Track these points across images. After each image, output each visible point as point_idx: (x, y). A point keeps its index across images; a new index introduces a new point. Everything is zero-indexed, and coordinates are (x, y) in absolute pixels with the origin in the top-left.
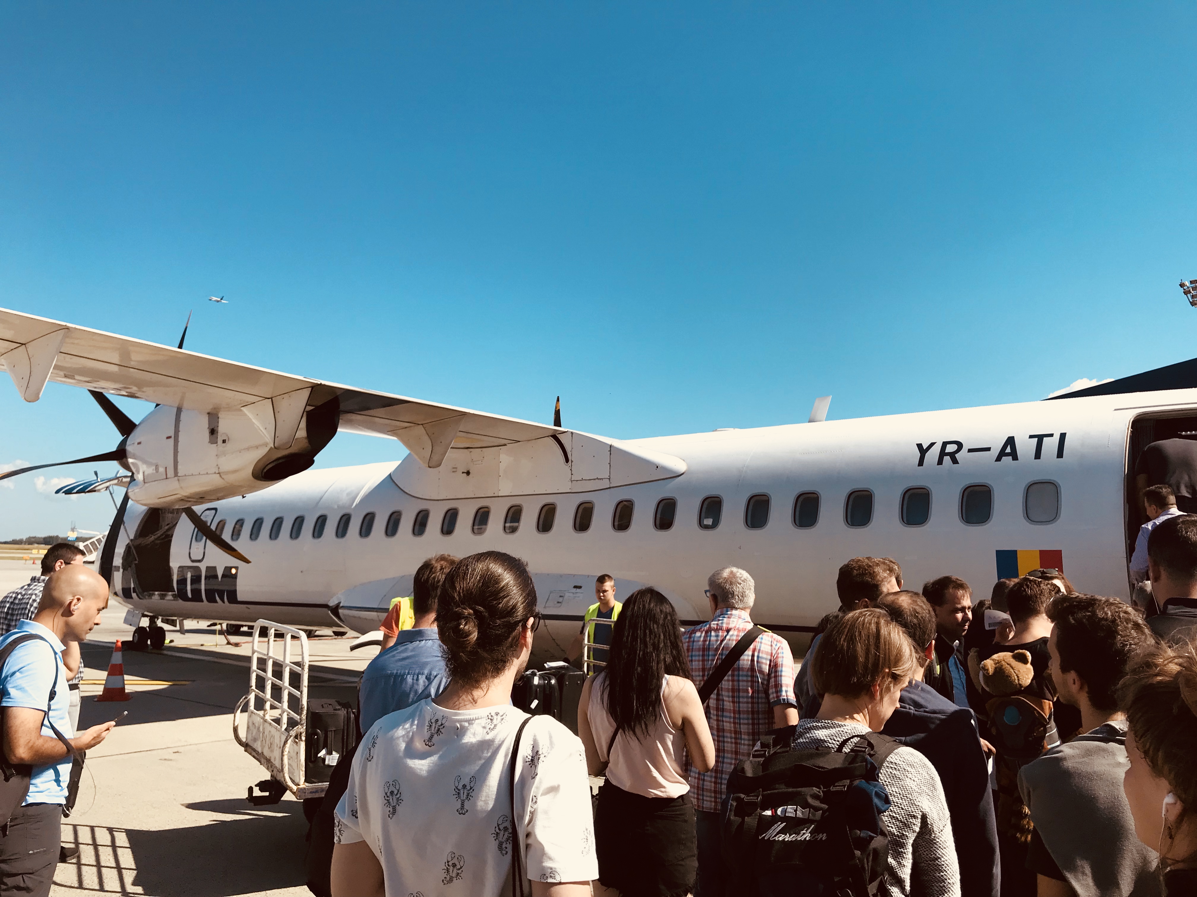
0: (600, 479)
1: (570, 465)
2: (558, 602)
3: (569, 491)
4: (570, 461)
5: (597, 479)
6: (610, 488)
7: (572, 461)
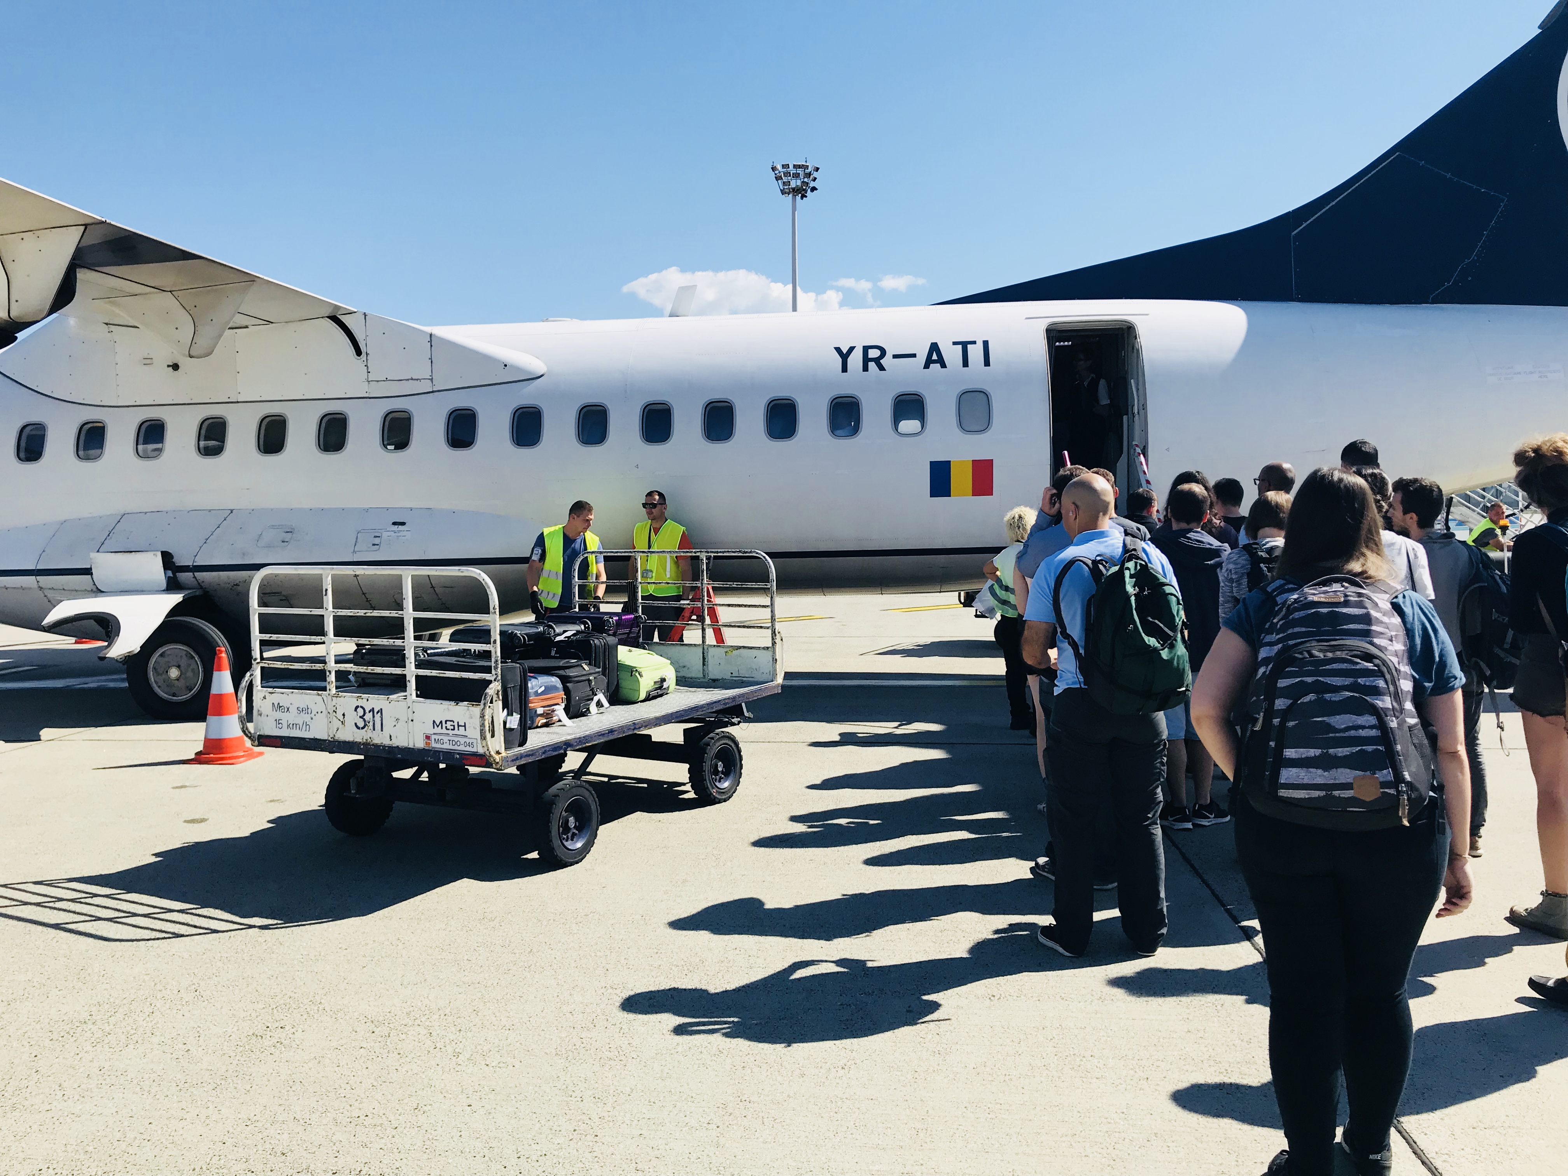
0: (417, 380)
1: (365, 359)
2: (374, 545)
3: (367, 395)
4: (364, 354)
5: (412, 379)
6: (433, 392)
7: (367, 354)
